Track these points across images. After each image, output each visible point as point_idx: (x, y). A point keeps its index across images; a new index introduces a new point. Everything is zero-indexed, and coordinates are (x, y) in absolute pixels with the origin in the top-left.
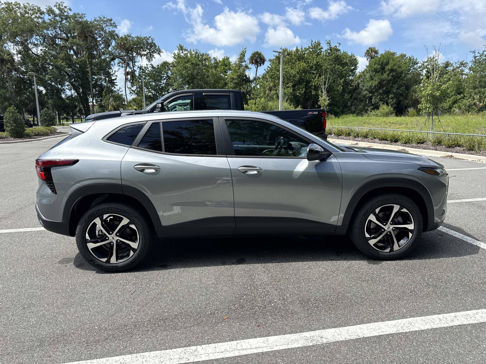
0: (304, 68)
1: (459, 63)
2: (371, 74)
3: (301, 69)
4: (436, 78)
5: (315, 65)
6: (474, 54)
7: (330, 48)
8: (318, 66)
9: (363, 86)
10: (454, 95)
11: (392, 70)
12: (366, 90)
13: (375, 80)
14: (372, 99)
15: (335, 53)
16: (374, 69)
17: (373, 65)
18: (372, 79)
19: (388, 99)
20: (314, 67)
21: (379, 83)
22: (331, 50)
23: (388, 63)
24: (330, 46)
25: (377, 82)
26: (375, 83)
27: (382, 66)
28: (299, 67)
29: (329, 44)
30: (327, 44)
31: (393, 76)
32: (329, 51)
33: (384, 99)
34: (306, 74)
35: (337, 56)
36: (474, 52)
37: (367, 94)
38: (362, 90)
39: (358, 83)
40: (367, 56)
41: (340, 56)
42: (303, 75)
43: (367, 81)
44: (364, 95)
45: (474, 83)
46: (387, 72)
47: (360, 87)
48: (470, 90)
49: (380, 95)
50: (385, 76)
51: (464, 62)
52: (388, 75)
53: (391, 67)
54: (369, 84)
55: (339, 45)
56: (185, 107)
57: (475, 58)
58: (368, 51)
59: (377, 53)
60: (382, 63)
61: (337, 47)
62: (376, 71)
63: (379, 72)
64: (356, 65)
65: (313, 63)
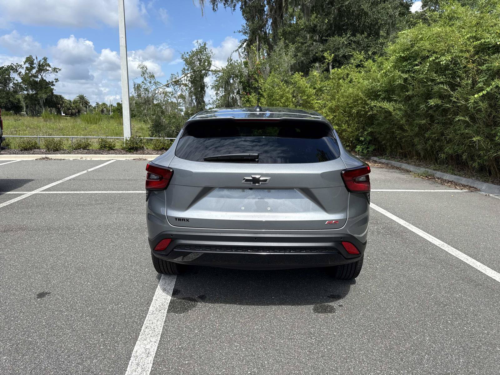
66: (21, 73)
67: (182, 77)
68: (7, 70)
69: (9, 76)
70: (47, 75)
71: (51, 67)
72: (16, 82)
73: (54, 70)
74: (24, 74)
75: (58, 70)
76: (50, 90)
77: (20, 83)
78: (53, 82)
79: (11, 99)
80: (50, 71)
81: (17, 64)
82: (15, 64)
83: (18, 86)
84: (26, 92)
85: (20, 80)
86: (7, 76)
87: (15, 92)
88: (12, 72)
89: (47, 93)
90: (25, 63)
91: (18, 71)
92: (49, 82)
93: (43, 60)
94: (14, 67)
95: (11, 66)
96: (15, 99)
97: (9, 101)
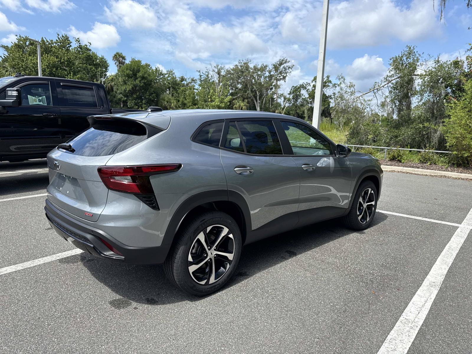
0: (54, 62)
1: (191, 79)
2: (124, 78)
3: (50, 63)
4: (220, 92)
5: (66, 61)
6: (199, 73)
7: (80, 46)
8: (70, 63)
9: (118, 89)
10: (192, 106)
11: (143, 78)
12: (121, 93)
13: (129, 85)
14: (127, 103)
15: (86, 52)
16: (127, 74)
17: (125, 70)
18: (125, 83)
19: (142, 104)
20: (66, 63)
21: (133, 88)
22: (81, 48)
23: (139, 71)
24: (80, 44)
25: (131, 87)
26: (129, 87)
27: (133, 72)
28: (48, 61)
29: (79, 42)
30: (76, 41)
31: (144, 83)
32: (79, 49)
33: (138, 103)
34: (57, 69)
35: (89, 56)
36: (199, 72)
37: (122, 97)
38: (116, 92)
39: (110, 85)
40: (115, 61)
41: (92, 57)
42: (54, 70)
43: (121, 84)
44: (119, 99)
45: (205, 97)
46: (139, 79)
47: (115, 90)
48: (203, 103)
49: (135, 99)
50: (137, 82)
51: (194, 79)
52: (140, 81)
53: (143, 75)
54: (123, 88)
55: (89, 44)
56: (40, 98)
57: (200, 77)
58: (115, 55)
59: (125, 59)
60: (134, 70)
61: (88, 47)
62: (128, 76)
63: (131, 78)
64: (107, 68)
65: (64, 59)
66: (309, 90)
67: (385, 85)
68: (299, 88)
69: (300, 92)
70: (328, 91)
71: (331, 83)
72: (304, 97)
73: (334, 85)
74: (311, 90)
75: (337, 85)
76: (327, 103)
77: (307, 98)
78: (331, 96)
79: (298, 111)
80: (330, 87)
81: (307, 83)
82: (306, 83)
83: (305, 100)
84: (310, 105)
85: (307, 96)
86: (298, 93)
87: (302, 105)
88: (302, 89)
89: (325, 105)
90: (312, 82)
91: (306, 89)
92: (329, 96)
93: (327, 78)
94: (304, 85)
95: (302, 85)
96: (301, 111)
97: (296, 112)
